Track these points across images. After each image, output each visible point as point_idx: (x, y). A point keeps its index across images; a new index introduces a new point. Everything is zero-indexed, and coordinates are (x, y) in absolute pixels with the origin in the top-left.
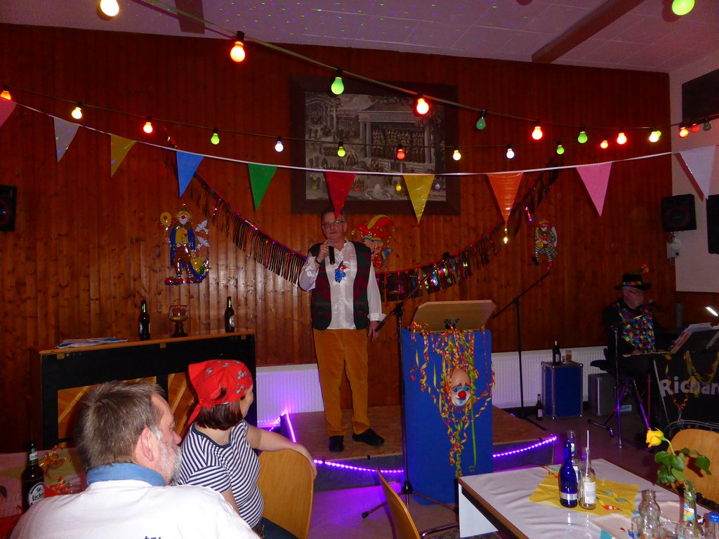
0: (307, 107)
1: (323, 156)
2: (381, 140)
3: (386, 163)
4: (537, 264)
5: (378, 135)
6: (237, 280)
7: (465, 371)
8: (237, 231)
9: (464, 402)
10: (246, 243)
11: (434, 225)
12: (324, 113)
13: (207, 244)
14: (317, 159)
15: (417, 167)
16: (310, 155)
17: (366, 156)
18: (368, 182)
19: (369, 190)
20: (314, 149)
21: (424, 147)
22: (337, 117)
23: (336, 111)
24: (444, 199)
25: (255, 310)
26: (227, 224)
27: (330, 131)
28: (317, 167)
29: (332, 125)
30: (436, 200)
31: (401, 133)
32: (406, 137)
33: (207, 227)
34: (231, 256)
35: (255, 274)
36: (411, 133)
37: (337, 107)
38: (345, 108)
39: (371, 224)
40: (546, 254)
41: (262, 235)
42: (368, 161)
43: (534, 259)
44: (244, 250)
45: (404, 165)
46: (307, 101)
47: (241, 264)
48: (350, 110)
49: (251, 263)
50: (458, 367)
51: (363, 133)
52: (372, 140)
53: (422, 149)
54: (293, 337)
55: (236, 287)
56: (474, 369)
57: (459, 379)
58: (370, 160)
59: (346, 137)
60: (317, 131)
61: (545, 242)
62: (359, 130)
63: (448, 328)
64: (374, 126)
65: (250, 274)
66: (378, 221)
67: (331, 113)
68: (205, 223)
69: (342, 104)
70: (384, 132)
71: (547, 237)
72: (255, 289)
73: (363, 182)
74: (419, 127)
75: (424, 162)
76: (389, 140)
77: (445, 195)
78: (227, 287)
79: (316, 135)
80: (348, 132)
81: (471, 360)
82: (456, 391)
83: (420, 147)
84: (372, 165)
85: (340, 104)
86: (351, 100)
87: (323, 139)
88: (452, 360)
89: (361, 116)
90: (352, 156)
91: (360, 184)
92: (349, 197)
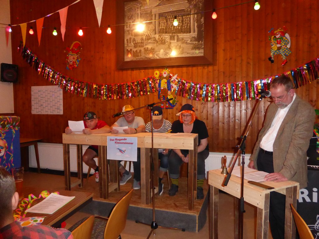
0: (126, 11)
1: (133, 37)
2: (164, 23)
3: (167, 36)
12: (134, 13)
14: (130, 39)
15: (186, 36)
16: (127, 37)
17: (156, 34)
18: (156, 49)
19: (157, 53)
20: (129, 33)
21: (190, 23)
22: (140, 13)
23: (140, 10)
24: (202, 55)
28: (130, 43)
29: (138, 19)
30: (198, 55)
37: (140, 8)
42: (157, 36)
45: (178, 36)
46: (125, 8)
48: (147, 9)
52: (159, 23)
62: (152, 19)
67: (137, 12)
70: (166, 17)
73: (154, 49)
74: (187, 11)
75: (190, 32)
76: (169, 22)
77: (203, 52)
83: (188, 23)
84: (159, 39)
85: (142, 6)
89: (153, 11)
90: (148, 35)
91: (152, 51)
92: (146, 58)
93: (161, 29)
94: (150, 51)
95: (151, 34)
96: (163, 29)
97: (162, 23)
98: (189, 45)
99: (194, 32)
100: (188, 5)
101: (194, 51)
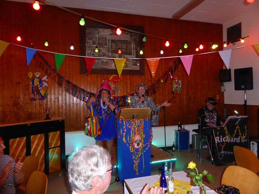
0: (86, 33)
1: (92, 52)
2: (115, 46)
3: (117, 55)
4: (174, 94)
5: (114, 45)
6: (59, 99)
7: (140, 135)
8: (59, 80)
9: (139, 147)
10: (62, 85)
11: (135, 79)
12: (93, 36)
13: (47, 85)
14: (90, 53)
15: (129, 57)
16: (88, 52)
17: (109, 52)
18: (110, 62)
19: (110, 65)
20: (89, 49)
21: (131, 49)
22: (98, 37)
23: (98, 35)
24: (139, 69)
25: (66, 110)
26: (55, 77)
27: (95, 43)
28: (90, 56)
29: (96, 41)
30: (136, 69)
31: (123, 44)
32: (125, 46)
33: (47, 78)
34: (57, 90)
35: (66, 97)
36: (127, 44)
37: (98, 34)
38: (101, 34)
39: (111, 78)
40: (177, 90)
41: (68, 82)
42: (110, 54)
43: (173, 92)
44: (61, 88)
45: (124, 56)
46: (86, 31)
47: (60, 93)
48: (103, 35)
49: (64, 92)
50: (137, 133)
51: (108, 44)
53: (131, 50)
54: (80, 121)
55: (58, 101)
56: (143, 134)
57: (137, 138)
58: (111, 54)
59: (101, 45)
60: (90, 42)
61: (177, 86)
62: (107, 42)
63: (134, 118)
64: (113, 41)
65: (64, 97)
66: (113, 77)
67: (96, 36)
68: (46, 77)
69: (100, 32)
70: (116, 43)
71: (177, 84)
72: (66, 102)
73: (108, 62)
74: (130, 42)
75: (131, 55)
76: (118, 46)
77: (139, 68)
78: (55, 101)
79: (90, 44)
80: (103, 43)
81: (142, 130)
82: (136, 142)
83: (130, 49)
84: (111, 56)
85: (99, 32)
86: (104, 31)
87: (93, 46)
88: (135, 131)
89: (107, 37)
90: (104, 52)
91: (107, 63)
92: (102, 68)
94: (105, 63)
95: (106, 52)
96: (114, 50)
97: (113, 46)
98: (131, 63)
99: (134, 55)
100: (130, 38)
101: (134, 67)
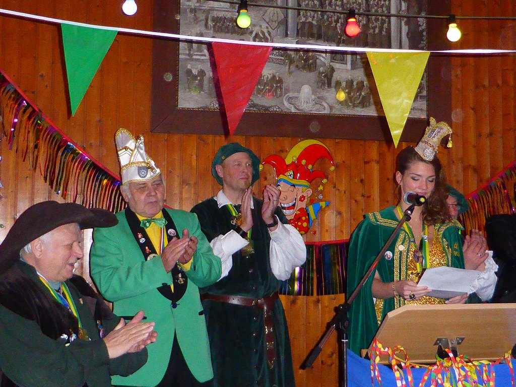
2: (313, 7)
17: (287, 35)
19: (290, 94)
41: (96, 170)
52: (299, 6)
63: (443, 355)
73: (280, 81)
77: (424, 107)
87: (212, 4)
93: (304, 23)
94: (266, 84)
95: (273, 33)
96: (311, 24)
97: (308, 5)
